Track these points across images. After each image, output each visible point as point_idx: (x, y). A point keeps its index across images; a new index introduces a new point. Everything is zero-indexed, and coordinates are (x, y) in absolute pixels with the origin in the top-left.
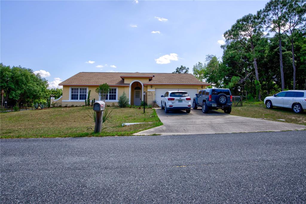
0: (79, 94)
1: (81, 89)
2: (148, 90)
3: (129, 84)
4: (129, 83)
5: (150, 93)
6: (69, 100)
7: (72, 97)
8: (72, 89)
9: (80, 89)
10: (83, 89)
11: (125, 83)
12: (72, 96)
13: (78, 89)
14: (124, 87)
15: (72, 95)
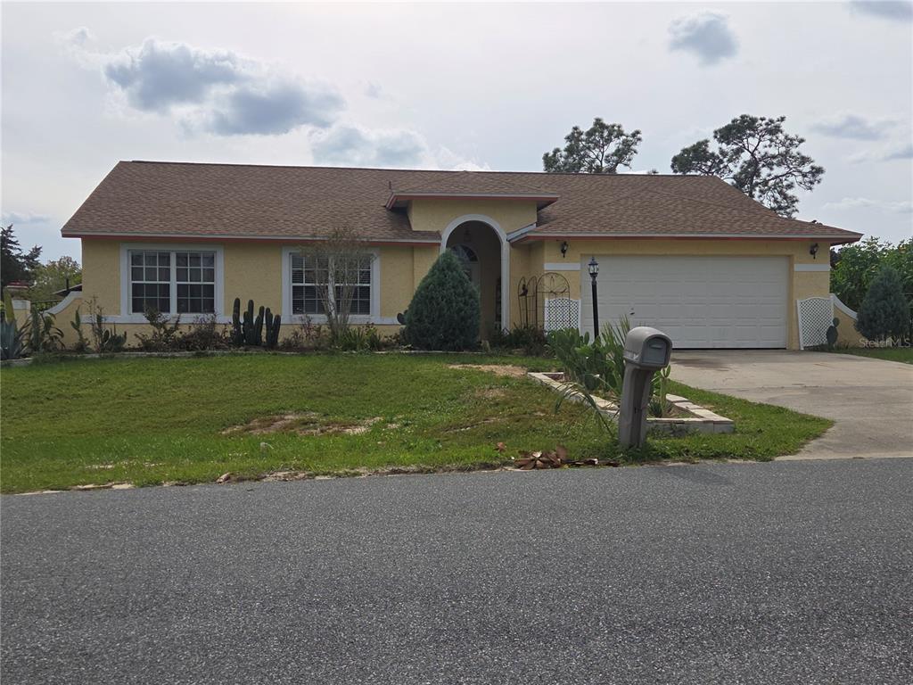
0: (173, 284)
1: (181, 259)
2: (548, 267)
3: (438, 235)
4: (435, 230)
5: (558, 281)
6: (118, 312)
7: (134, 301)
8: (136, 259)
9: (178, 257)
10: (196, 258)
11: (414, 229)
12: (134, 293)
13: (165, 258)
14: (412, 248)
15: (136, 290)
